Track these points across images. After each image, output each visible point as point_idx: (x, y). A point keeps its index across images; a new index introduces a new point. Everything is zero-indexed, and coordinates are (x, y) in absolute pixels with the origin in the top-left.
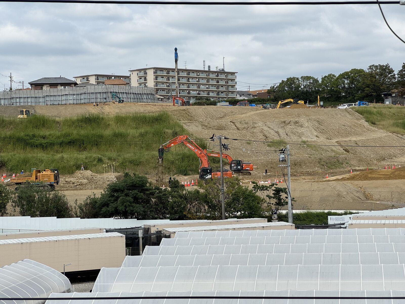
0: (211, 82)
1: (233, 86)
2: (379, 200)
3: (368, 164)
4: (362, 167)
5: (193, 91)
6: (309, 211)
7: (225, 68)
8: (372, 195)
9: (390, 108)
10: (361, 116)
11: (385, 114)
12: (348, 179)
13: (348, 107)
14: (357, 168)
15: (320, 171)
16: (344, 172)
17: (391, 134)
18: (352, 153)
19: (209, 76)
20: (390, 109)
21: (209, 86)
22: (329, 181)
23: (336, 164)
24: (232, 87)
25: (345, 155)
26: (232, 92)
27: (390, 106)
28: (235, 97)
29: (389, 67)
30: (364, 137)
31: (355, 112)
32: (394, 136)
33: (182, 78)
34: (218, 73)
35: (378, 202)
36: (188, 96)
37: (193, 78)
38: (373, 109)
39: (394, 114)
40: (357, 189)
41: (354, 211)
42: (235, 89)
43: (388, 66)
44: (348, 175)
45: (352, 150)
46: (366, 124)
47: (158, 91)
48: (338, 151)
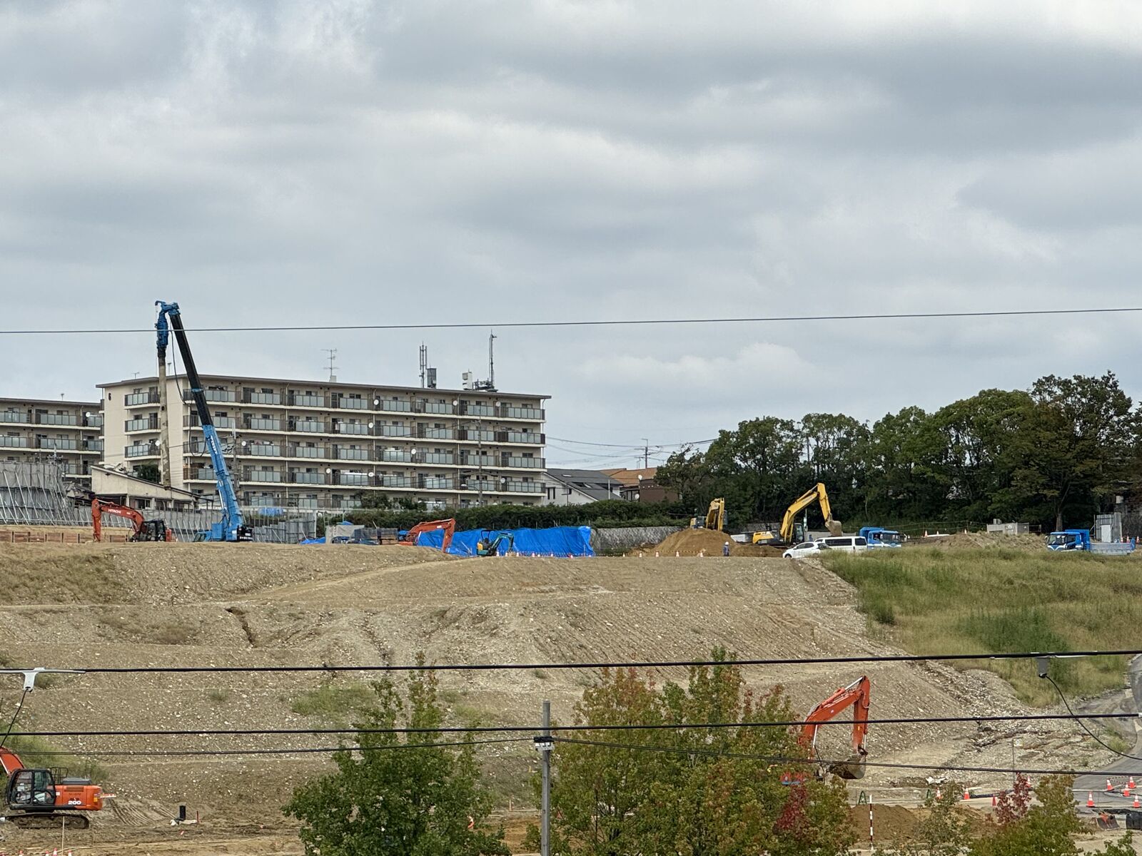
0: (433, 436)
1: (529, 453)
5: (352, 469)
7: (495, 379)
19: (425, 412)
21: (425, 451)
24: (525, 455)
26: (528, 477)
28: (539, 497)
29: (1116, 385)
33: (308, 419)
34: (463, 399)
36: (329, 490)
37: (353, 418)
42: (538, 462)
43: (1110, 383)
47: (200, 470)
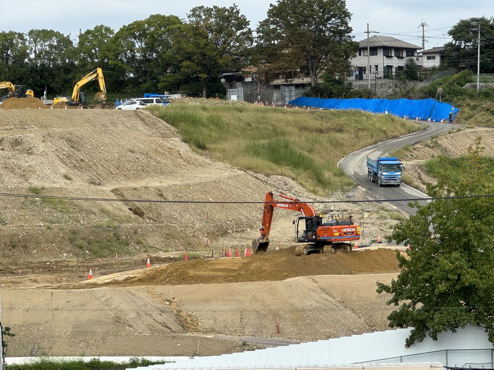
2: (212, 331)
3: (189, 244)
4: (173, 253)
6: (46, 359)
8: (196, 320)
9: (240, 110)
10: (173, 129)
11: (228, 125)
12: (141, 281)
13: (141, 107)
14: (163, 255)
15: (74, 261)
16: (130, 263)
17: (242, 172)
18: (149, 218)
20: (241, 112)
22: (95, 285)
23: (112, 246)
25: (134, 222)
27: (239, 105)
29: (238, 12)
30: (180, 179)
31: (158, 119)
32: (248, 177)
35: (210, 337)
38: (201, 112)
39: (249, 125)
40: (160, 306)
41: (153, 359)
43: (234, 11)
44: (141, 271)
45: (151, 211)
46: (184, 148)
48: (117, 212)
